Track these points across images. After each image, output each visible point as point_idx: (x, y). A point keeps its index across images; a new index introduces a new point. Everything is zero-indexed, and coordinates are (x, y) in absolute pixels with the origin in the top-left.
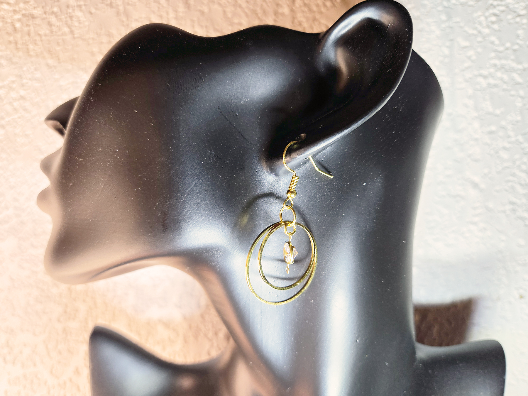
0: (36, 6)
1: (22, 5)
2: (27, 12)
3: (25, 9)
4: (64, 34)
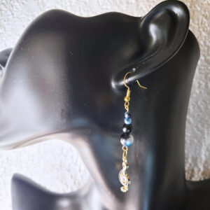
4: (8, 15)
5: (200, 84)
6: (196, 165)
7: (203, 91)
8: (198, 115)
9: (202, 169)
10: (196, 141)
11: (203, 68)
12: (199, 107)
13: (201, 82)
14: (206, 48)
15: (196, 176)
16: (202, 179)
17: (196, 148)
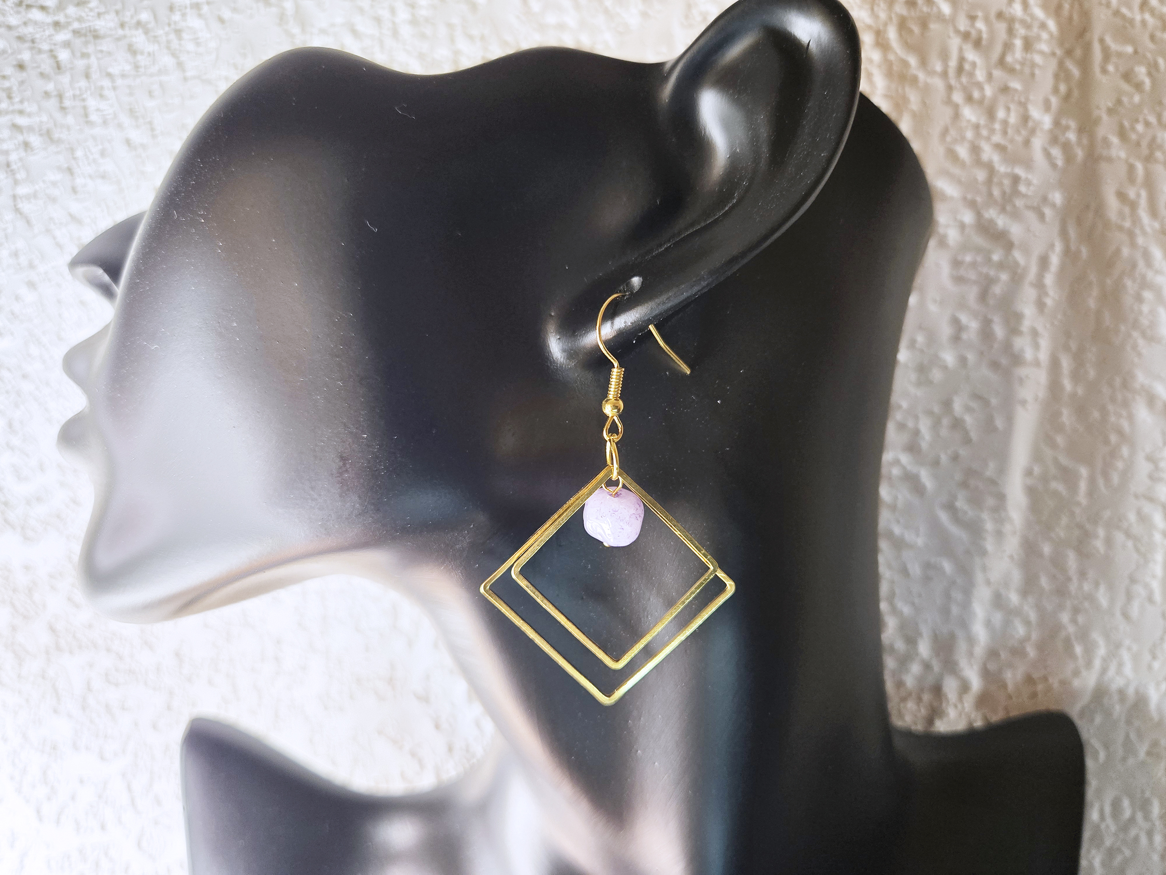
0: (102, 10)
1: (71, 10)
2: (84, 25)
3: (80, 19)
4: (163, 71)
5: (958, 327)
6: (950, 666)
7: (971, 357)
8: (955, 458)
9: (976, 683)
10: (947, 566)
11: (968, 258)
12: (957, 424)
13: (964, 318)
14: (981, 175)
15: (952, 713)
16: (979, 723)
17: (948, 596)
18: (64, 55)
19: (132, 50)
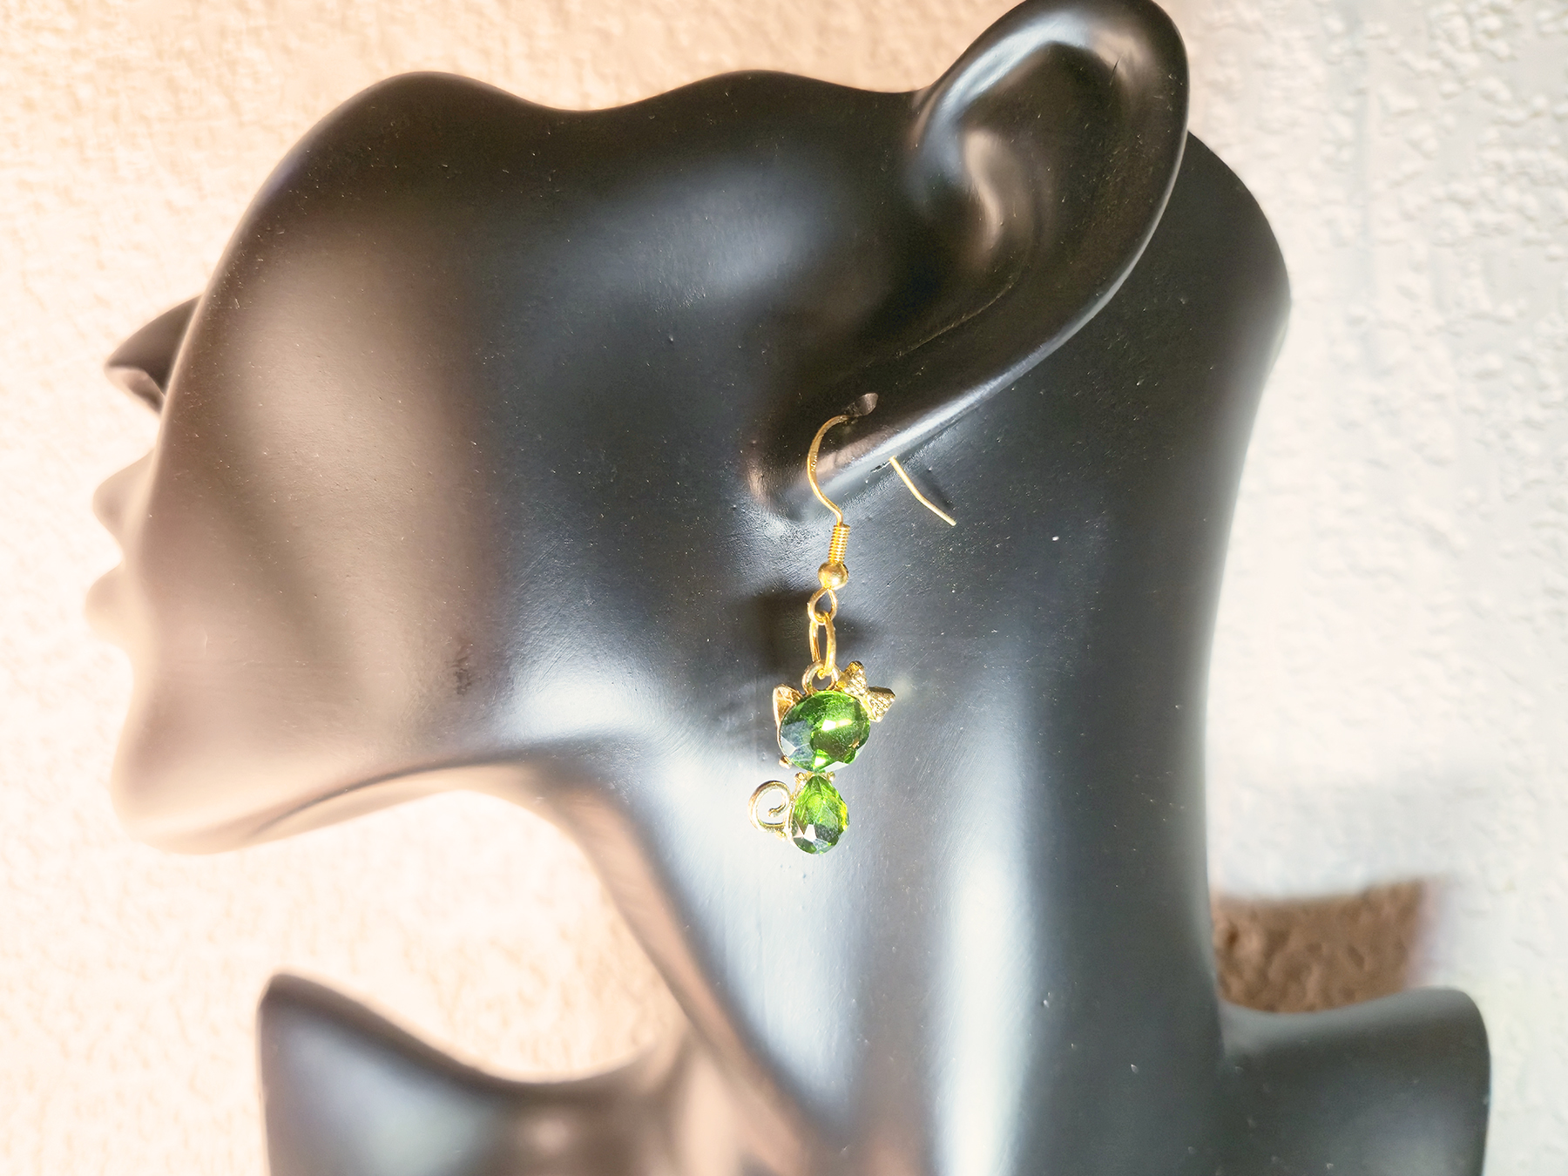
0: (134, 34)
1: (94, 35)
2: (110, 54)
3: (105, 46)
4: (212, 114)
18: (85, 92)
19: (173, 86)
